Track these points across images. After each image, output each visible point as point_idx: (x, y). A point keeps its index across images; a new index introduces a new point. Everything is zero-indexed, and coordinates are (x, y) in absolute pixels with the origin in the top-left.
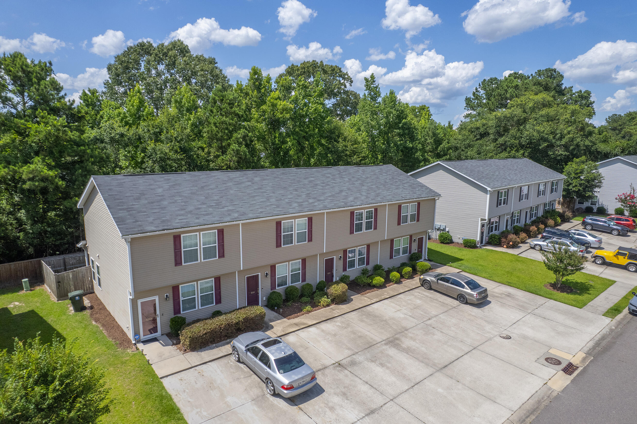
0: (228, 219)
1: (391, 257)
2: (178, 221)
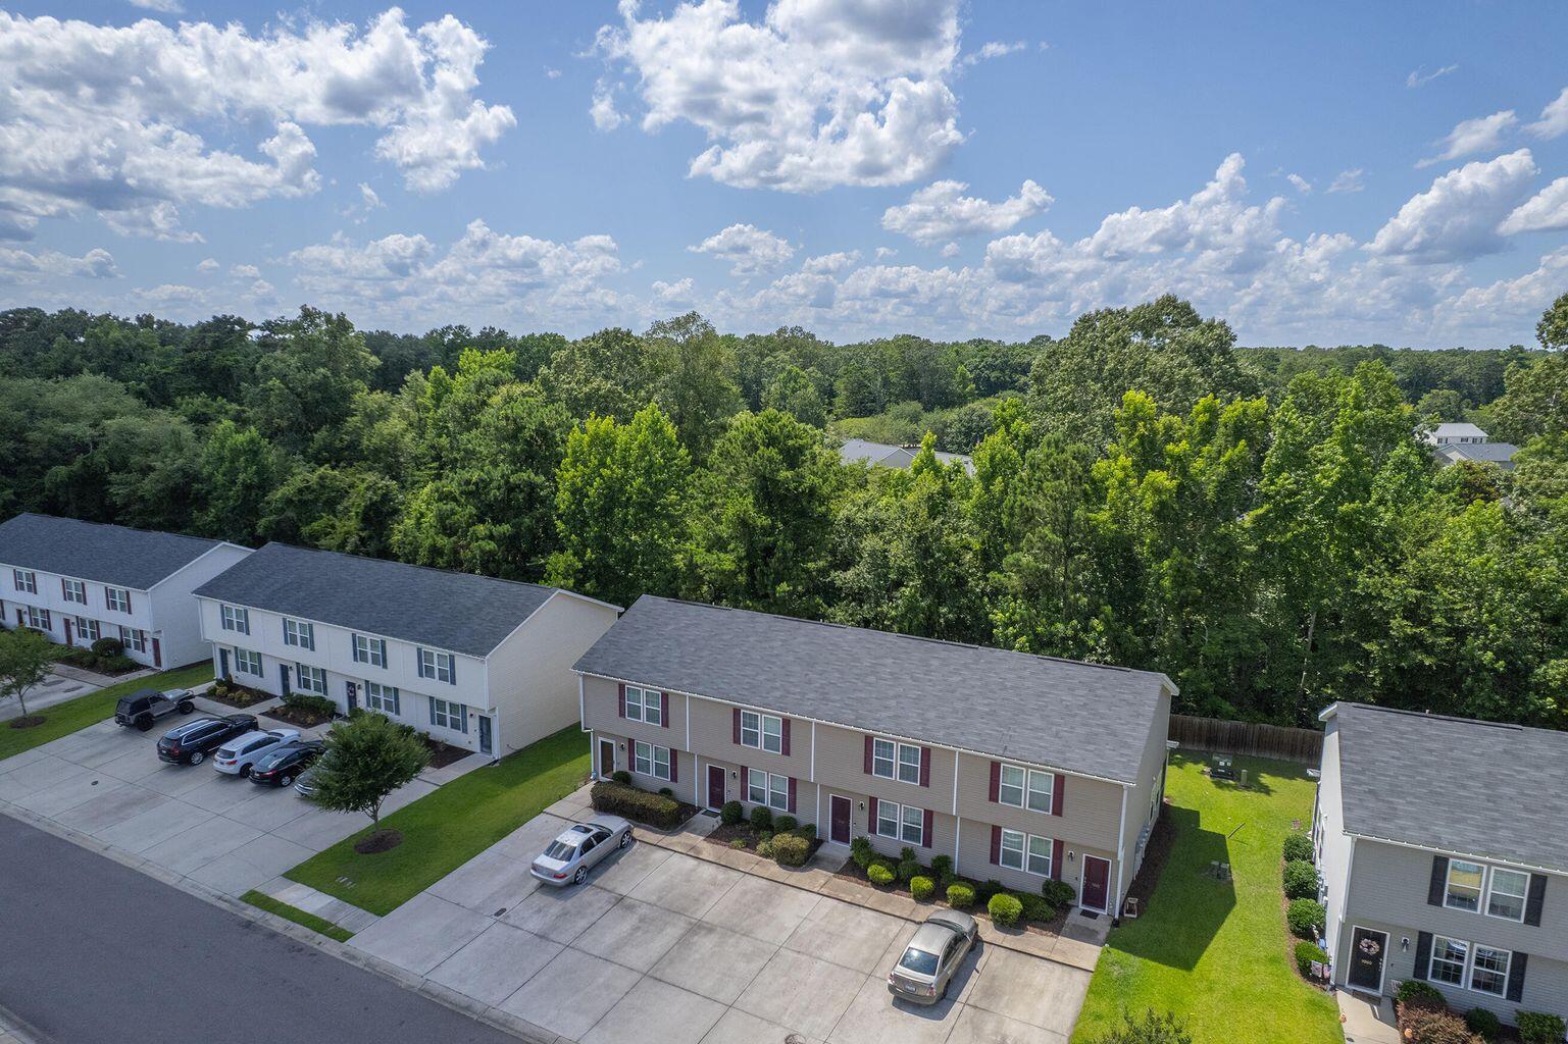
0: (673, 684)
1: (994, 860)
2: (628, 669)
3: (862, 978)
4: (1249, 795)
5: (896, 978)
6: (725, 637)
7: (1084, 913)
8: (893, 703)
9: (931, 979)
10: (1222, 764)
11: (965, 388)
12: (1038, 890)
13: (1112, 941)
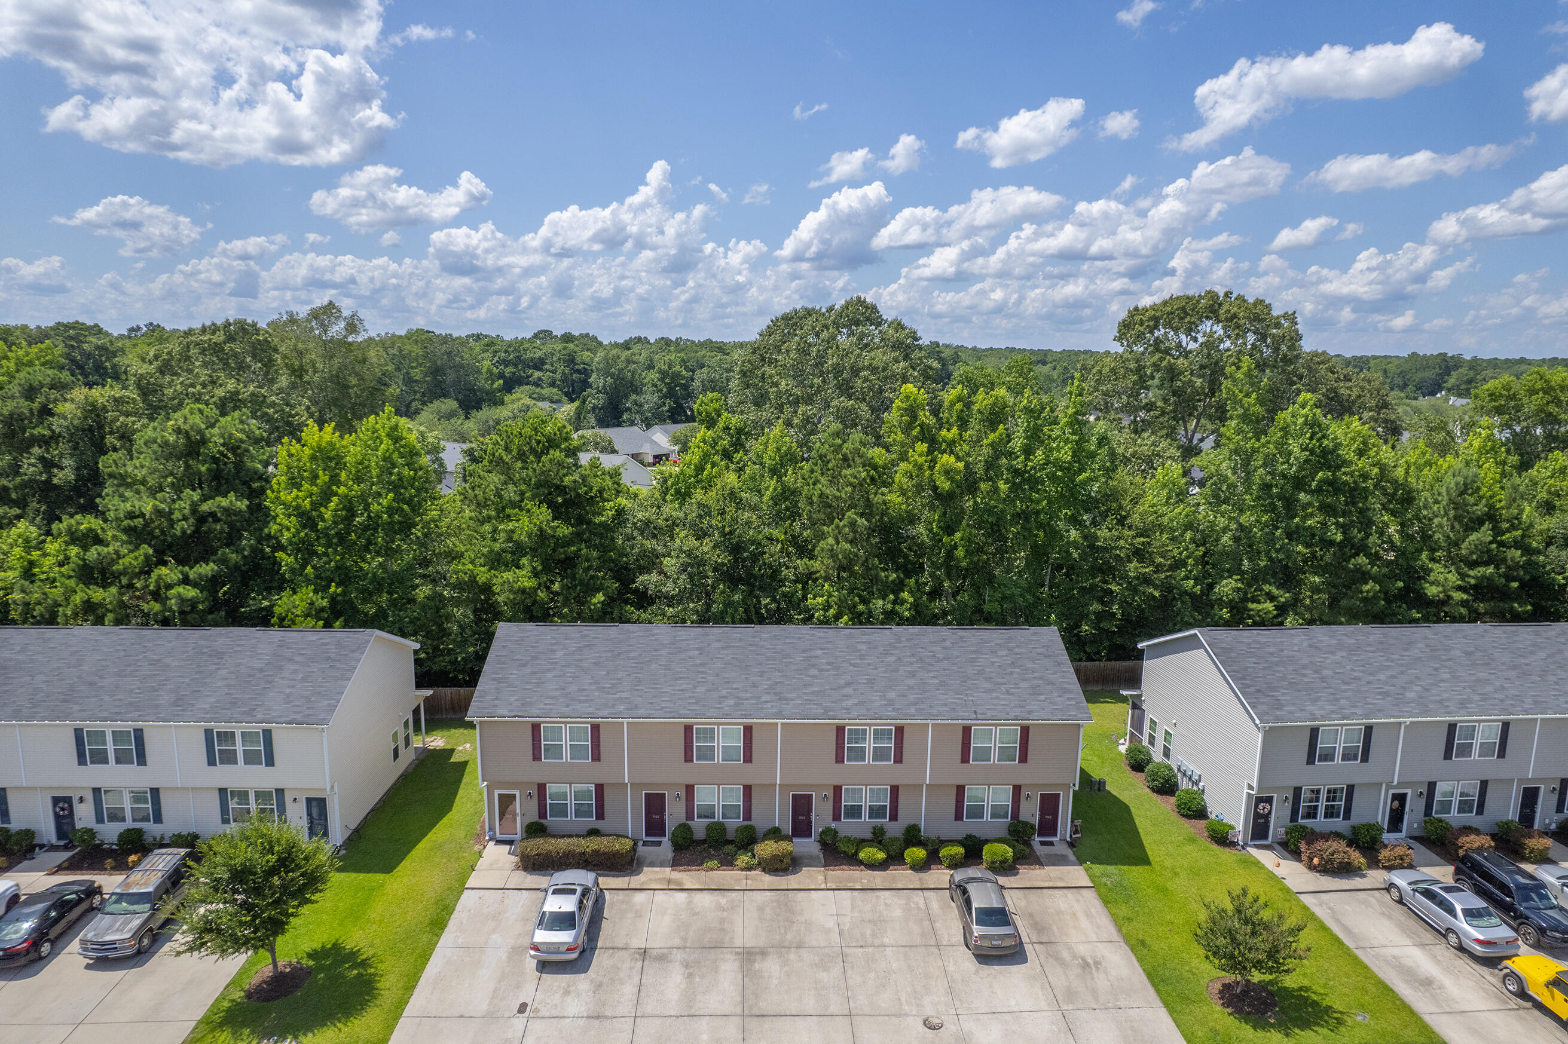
0: (605, 713)
1: (958, 817)
2: (542, 706)
3: (935, 950)
6: (632, 655)
7: (1042, 844)
11: (492, 384)
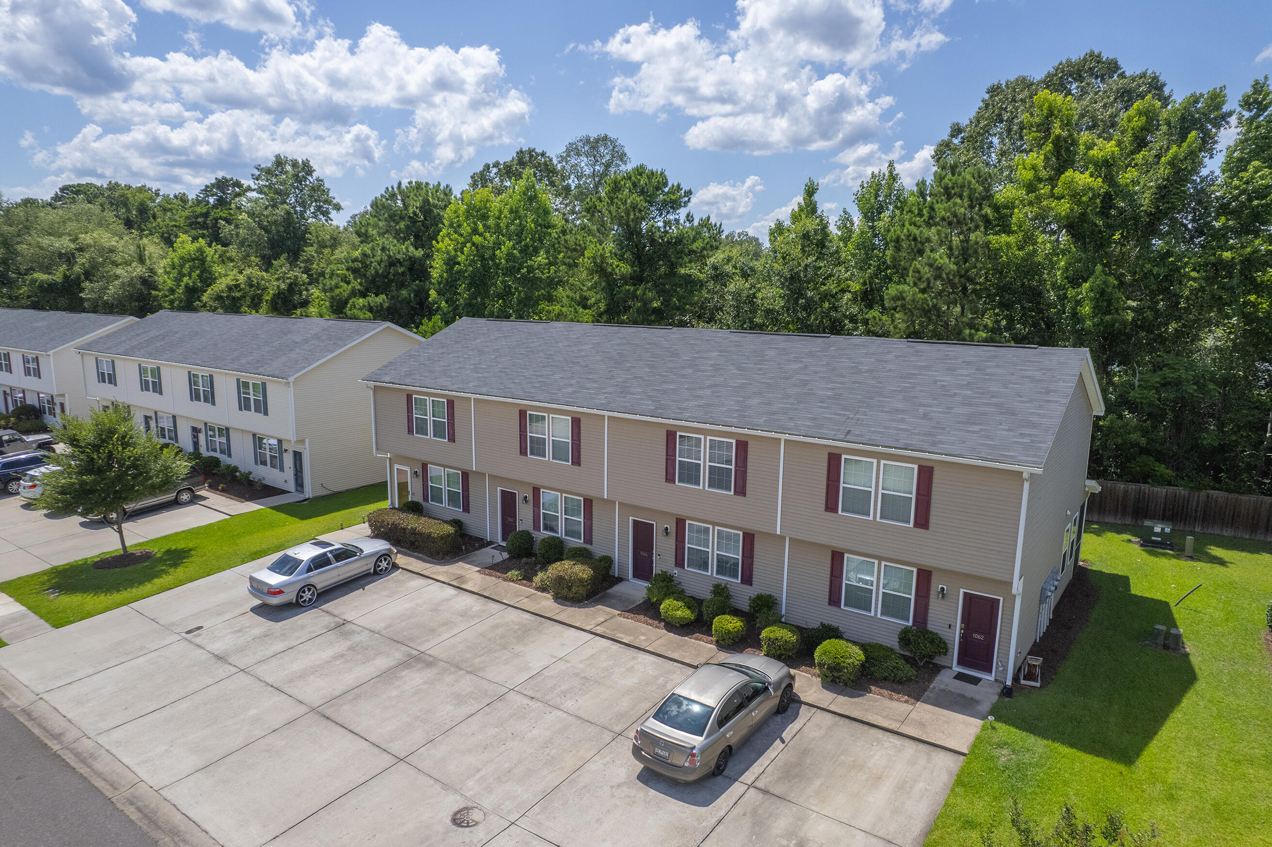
1: (834, 601)
2: (417, 377)
3: (607, 737)
4: (1199, 565)
5: (643, 735)
7: (960, 677)
8: (708, 392)
9: (696, 741)
10: (1157, 529)
12: (892, 642)
13: (999, 713)
